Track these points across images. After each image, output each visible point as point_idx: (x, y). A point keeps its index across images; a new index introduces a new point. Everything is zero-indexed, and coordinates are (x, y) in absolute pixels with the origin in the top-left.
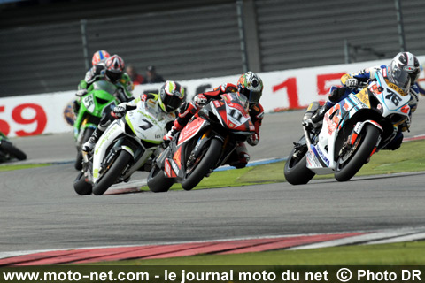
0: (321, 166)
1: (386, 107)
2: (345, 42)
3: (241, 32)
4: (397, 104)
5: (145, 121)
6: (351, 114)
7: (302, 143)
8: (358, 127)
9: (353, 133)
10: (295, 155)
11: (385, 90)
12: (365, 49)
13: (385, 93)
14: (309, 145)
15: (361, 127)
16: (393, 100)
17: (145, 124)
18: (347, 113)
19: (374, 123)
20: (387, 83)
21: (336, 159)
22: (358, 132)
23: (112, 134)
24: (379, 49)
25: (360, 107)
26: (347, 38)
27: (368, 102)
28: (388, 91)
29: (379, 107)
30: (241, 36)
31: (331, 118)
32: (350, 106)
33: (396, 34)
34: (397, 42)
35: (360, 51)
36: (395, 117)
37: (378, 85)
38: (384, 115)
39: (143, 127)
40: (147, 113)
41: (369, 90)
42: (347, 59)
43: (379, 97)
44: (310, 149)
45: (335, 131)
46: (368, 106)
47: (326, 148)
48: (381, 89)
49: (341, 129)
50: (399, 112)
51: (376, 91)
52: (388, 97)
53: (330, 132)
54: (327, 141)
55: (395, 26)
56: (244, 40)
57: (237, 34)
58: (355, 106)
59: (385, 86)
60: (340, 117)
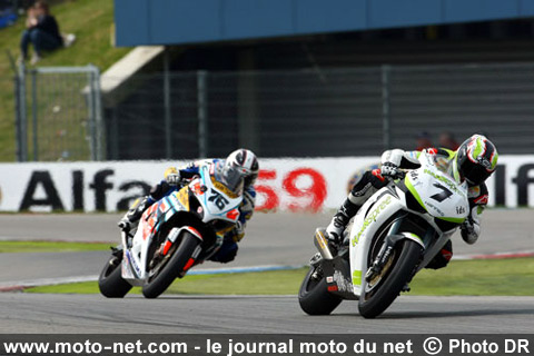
0: (133, 277)
1: (208, 211)
4: (221, 208)
5: (439, 186)
6: (167, 217)
7: (119, 247)
8: (174, 233)
9: (167, 241)
10: (111, 262)
11: (209, 190)
13: (209, 194)
14: (125, 250)
15: (177, 234)
16: (217, 203)
17: (440, 191)
18: (163, 215)
19: (191, 231)
20: (213, 182)
21: (148, 270)
22: (173, 240)
23: (382, 212)
25: (178, 209)
27: (187, 203)
28: (213, 191)
29: (199, 211)
31: (147, 220)
32: (167, 206)
36: (219, 224)
37: (202, 184)
38: (204, 220)
39: (436, 197)
40: (440, 173)
41: (189, 189)
43: (200, 198)
44: (125, 256)
45: (149, 235)
46: (187, 208)
47: (139, 255)
48: (204, 189)
49: (156, 234)
50: (224, 217)
51: (198, 191)
52: (211, 199)
53: (144, 236)
54: (140, 246)
58: (172, 207)
59: (210, 185)
60: (155, 219)
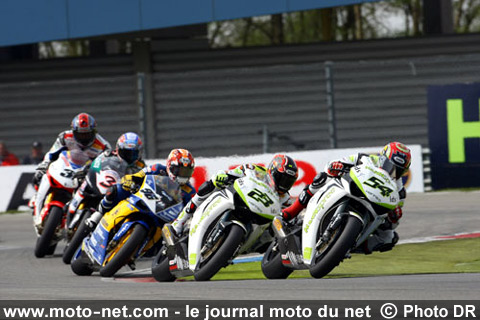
2: (265, 128)
3: (141, 110)
12: (280, 138)
24: (298, 138)
26: (267, 124)
30: (141, 115)
33: (326, 121)
34: (327, 130)
35: (275, 140)
42: (265, 147)
55: (325, 111)
56: (144, 119)
57: (135, 112)
